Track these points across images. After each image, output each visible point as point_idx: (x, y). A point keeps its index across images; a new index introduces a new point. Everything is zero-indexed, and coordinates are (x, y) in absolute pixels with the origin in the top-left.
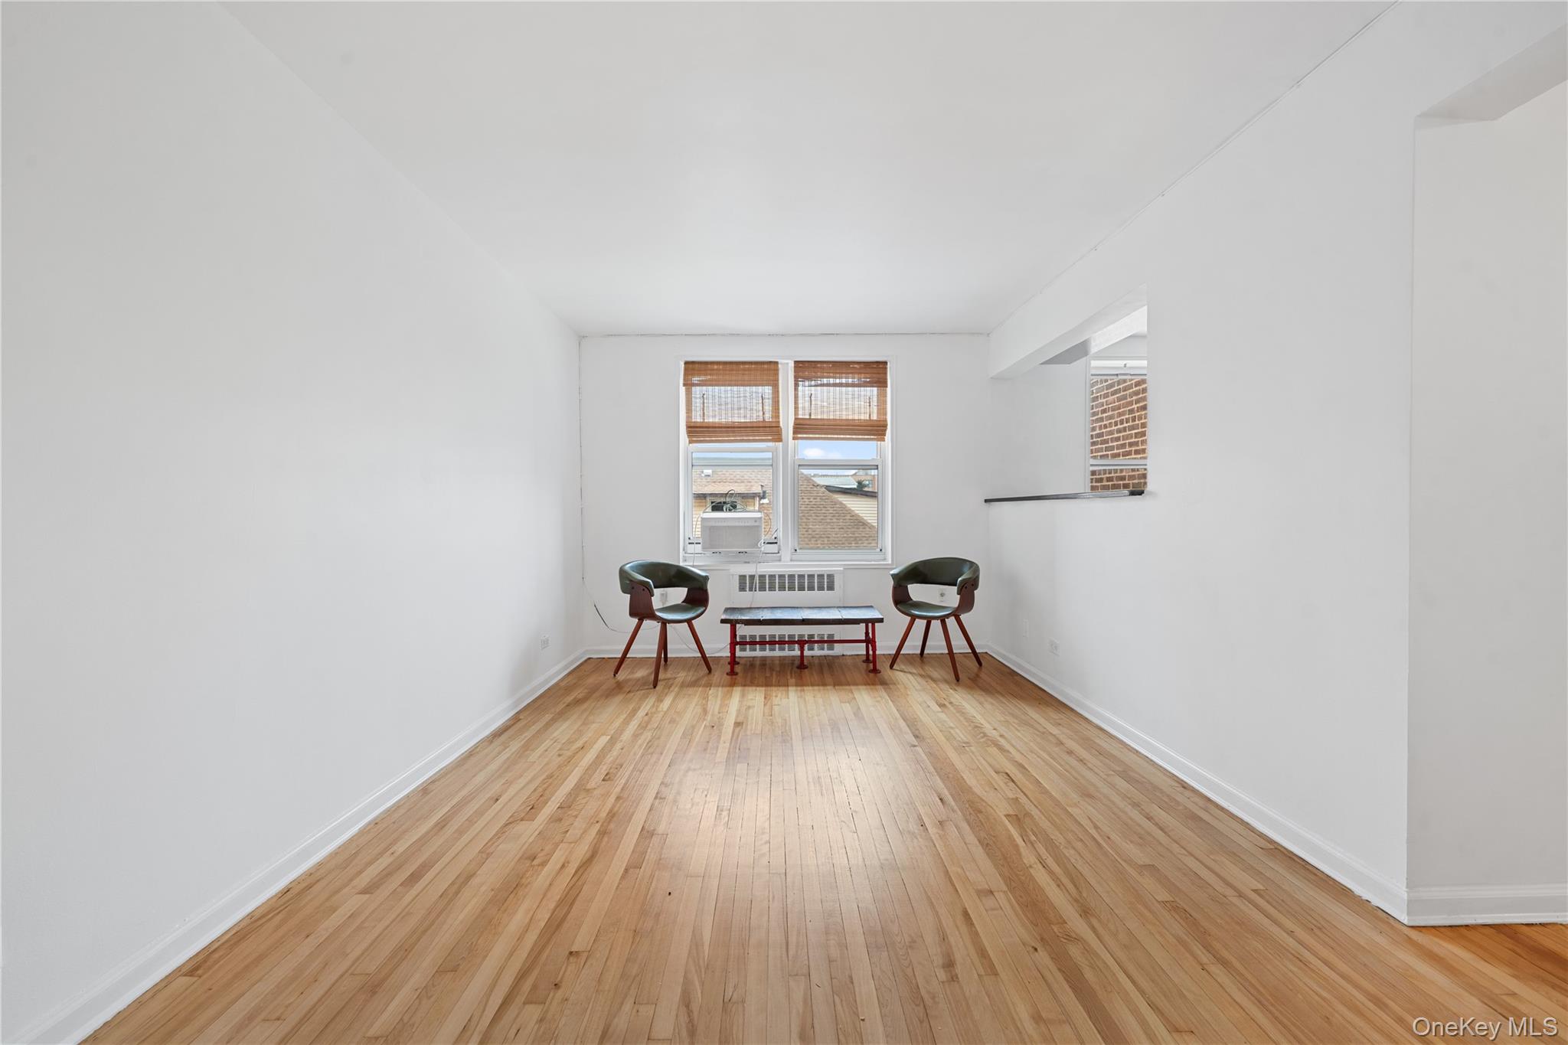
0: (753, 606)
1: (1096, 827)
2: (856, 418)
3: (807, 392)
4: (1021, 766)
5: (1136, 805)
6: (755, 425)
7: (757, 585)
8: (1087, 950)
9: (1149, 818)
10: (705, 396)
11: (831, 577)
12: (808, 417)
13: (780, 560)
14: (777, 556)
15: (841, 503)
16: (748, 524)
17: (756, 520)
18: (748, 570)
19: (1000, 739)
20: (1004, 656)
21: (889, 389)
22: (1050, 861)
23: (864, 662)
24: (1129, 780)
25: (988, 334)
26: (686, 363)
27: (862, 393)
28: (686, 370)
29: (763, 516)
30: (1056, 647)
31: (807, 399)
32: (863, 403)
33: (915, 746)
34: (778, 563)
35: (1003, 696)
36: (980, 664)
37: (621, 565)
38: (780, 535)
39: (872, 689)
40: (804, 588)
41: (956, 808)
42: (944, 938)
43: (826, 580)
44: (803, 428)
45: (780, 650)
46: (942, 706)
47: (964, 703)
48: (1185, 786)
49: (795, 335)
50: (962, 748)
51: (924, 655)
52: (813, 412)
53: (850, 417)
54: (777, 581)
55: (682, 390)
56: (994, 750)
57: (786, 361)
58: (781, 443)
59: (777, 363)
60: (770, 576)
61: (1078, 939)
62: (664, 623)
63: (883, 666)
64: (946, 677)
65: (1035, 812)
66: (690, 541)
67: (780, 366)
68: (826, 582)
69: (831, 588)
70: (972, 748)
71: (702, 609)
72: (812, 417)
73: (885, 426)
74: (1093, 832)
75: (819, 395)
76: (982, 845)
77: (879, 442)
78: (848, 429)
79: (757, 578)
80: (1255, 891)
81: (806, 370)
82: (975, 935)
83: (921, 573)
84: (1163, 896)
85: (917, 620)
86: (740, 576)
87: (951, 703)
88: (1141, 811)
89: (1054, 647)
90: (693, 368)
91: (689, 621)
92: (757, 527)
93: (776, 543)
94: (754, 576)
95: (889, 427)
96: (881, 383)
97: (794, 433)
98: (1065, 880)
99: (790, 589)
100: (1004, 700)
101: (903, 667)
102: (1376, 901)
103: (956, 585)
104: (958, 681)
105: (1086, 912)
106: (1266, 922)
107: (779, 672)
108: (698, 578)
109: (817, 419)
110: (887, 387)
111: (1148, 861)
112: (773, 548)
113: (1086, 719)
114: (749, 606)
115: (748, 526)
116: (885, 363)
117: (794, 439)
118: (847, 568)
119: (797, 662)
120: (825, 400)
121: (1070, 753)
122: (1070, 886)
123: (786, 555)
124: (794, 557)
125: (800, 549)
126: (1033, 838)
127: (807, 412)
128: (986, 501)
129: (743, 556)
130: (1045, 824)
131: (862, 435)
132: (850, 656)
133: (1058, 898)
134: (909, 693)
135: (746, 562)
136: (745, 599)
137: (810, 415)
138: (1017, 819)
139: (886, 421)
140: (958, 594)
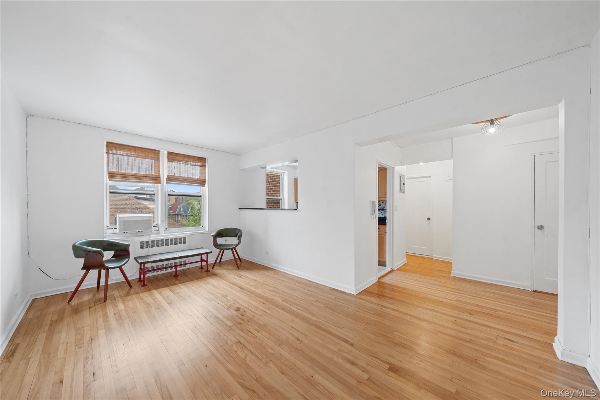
0: (148, 255)
1: (301, 296)
2: (194, 177)
3: (173, 165)
4: (275, 288)
5: (305, 289)
6: (148, 176)
7: (150, 245)
8: (319, 322)
9: (309, 291)
10: (119, 160)
11: (185, 239)
12: (174, 175)
13: (159, 233)
14: (158, 231)
15: (143, 204)
16: (145, 219)
17: (149, 217)
18: (145, 239)
19: (264, 282)
20: (247, 258)
21: (207, 168)
22: (299, 308)
23: (200, 269)
24: (299, 283)
25: (240, 155)
26: (108, 143)
27: (196, 168)
28: (107, 146)
29: (152, 215)
30: (268, 253)
31: (173, 168)
32: (196, 172)
33: (243, 291)
34: (158, 235)
35: (255, 270)
36: (241, 261)
37: (74, 243)
38: (160, 223)
39: (212, 277)
40: (173, 244)
41: (269, 304)
42: (292, 335)
43: (182, 240)
44: (170, 179)
45: (161, 271)
46: (240, 277)
47: (247, 275)
48: (310, 281)
49: (169, 141)
50: (256, 287)
51: (221, 262)
52: (176, 173)
53: (192, 177)
54: (160, 242)
55: (105, 155)
56: (265, 286)
57: (163, 151)
58: (160, 185)
59: (159, 151)
60: (157, 241)
61: (316, 321)
62: (108, 269)
63: (210, 268)
64: (234, 268)
65: (287, 298)
66: (108, 228)
67: (160, 153)
68: (183, 241)
69: (185, 242)
70: (259, 287)
71: (127, 259)
72: (176, 175)
73: (205, 181)
74: (301, 298)
75: (178, 167)
76: (282, 310)
77: (201, 187)
78: (191, 181)
79: (150, 243)
80: (334, 298)
81: (172, 156)
82: (298, 331)
83: (221, 234)
84: (323, 306)
85: (225, 250)
86: (141, 242)
87: (242, 276)
88: (307, 290)
89: (267, 253)
90: (110, 145)
91: (120, 268)
92: (150, 220)
93: (157, 226)
94: (149, 241)
95: (207, 182)
96: (204, 166)
97: (167, 181)
98: (305, 311)
99: (166, 245)
100: (255, 271)
101: (217, 268)
102: (350, 293)
103: (237, 237)
104: (238, 268)
105: (313, 315)
106: (340, 303)
107: (167, 280)
108: (121, 245)
109: (178, 176)
110: (206, 167)
111: (316, 300)
112: (156, 229)
113: (280, 271)
114: (146, 255)
115: (145, 220)
116: (205, 159)
117: (167, 183)
118: (191, 234)
119: (174, 274)
120: (181, 169)
121: (283, 281)
122: (307, 311)
123: (162, 231)
124: (166, 232)
125: (168, 228)
126: (291, 304)
127: (173, 173)
128: (239, 209)
129: (141, 233)
130: (291, 300)
131: (196, 184)
132: (192, 268)
133: (306, 315)
134: (226, 276)
135: (141, 236)
136: (144, 252)
137: (175, 174)
138: (285, 300)
139: (206, 179)
140: (238, 240)
